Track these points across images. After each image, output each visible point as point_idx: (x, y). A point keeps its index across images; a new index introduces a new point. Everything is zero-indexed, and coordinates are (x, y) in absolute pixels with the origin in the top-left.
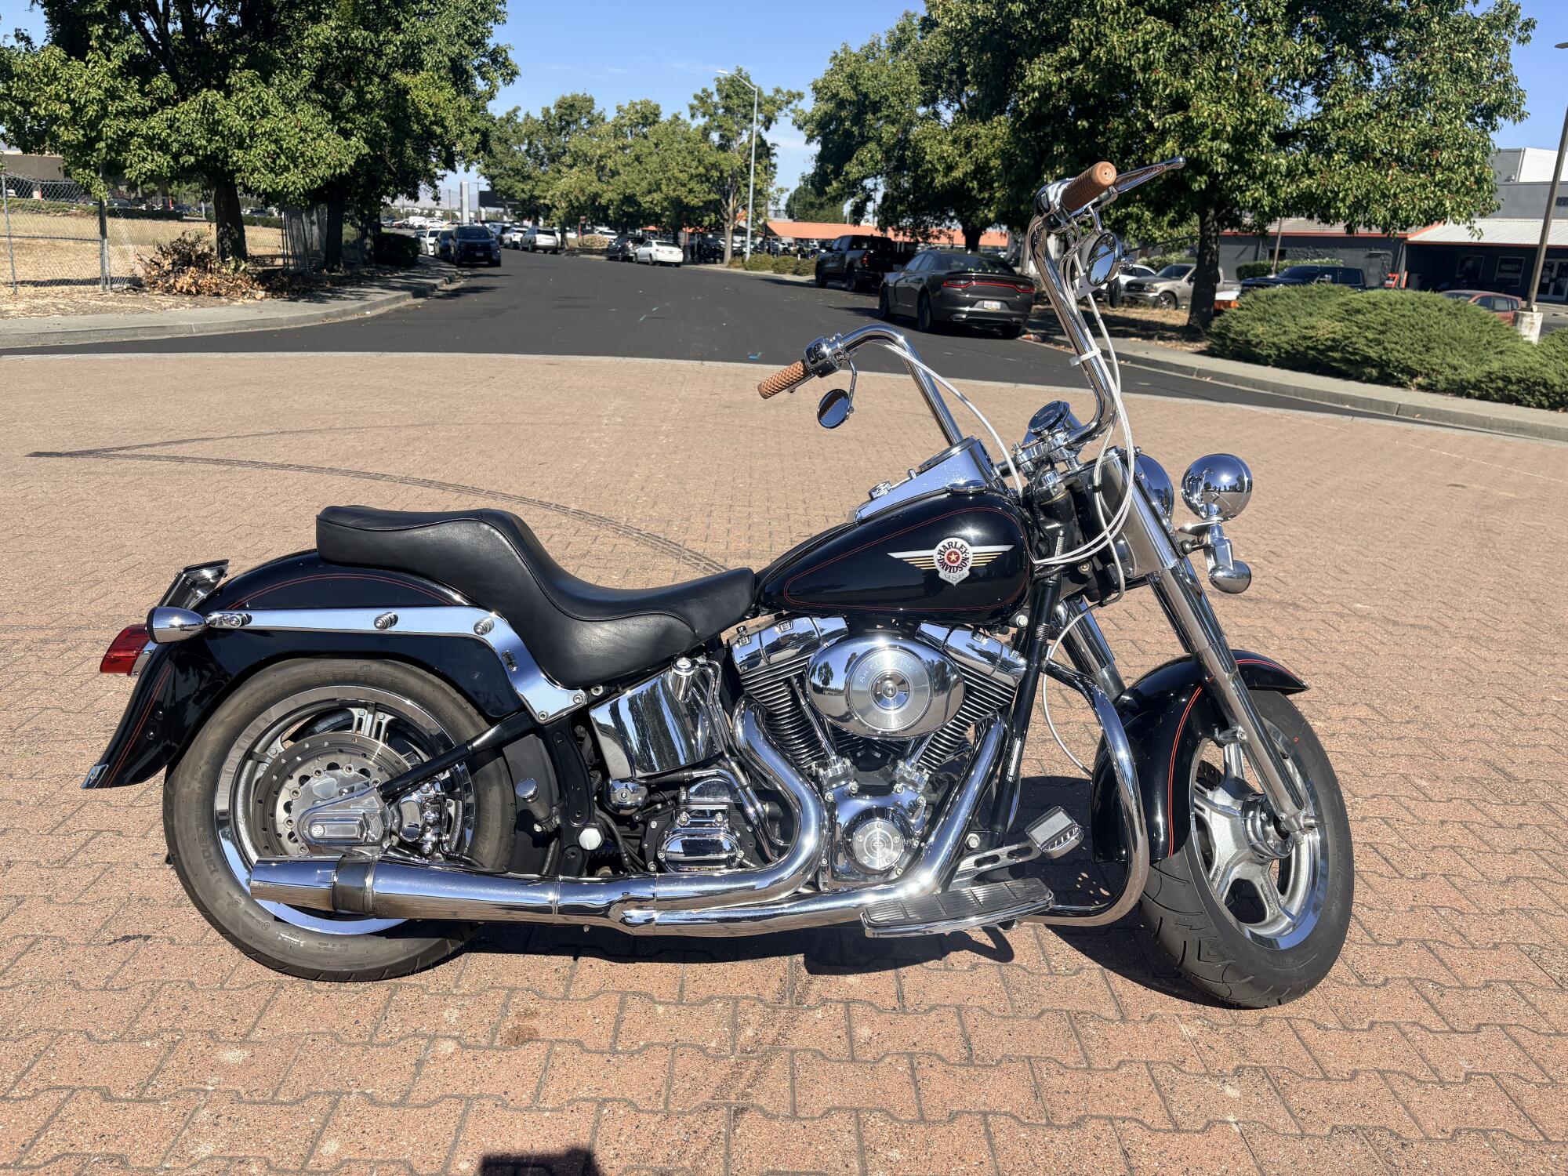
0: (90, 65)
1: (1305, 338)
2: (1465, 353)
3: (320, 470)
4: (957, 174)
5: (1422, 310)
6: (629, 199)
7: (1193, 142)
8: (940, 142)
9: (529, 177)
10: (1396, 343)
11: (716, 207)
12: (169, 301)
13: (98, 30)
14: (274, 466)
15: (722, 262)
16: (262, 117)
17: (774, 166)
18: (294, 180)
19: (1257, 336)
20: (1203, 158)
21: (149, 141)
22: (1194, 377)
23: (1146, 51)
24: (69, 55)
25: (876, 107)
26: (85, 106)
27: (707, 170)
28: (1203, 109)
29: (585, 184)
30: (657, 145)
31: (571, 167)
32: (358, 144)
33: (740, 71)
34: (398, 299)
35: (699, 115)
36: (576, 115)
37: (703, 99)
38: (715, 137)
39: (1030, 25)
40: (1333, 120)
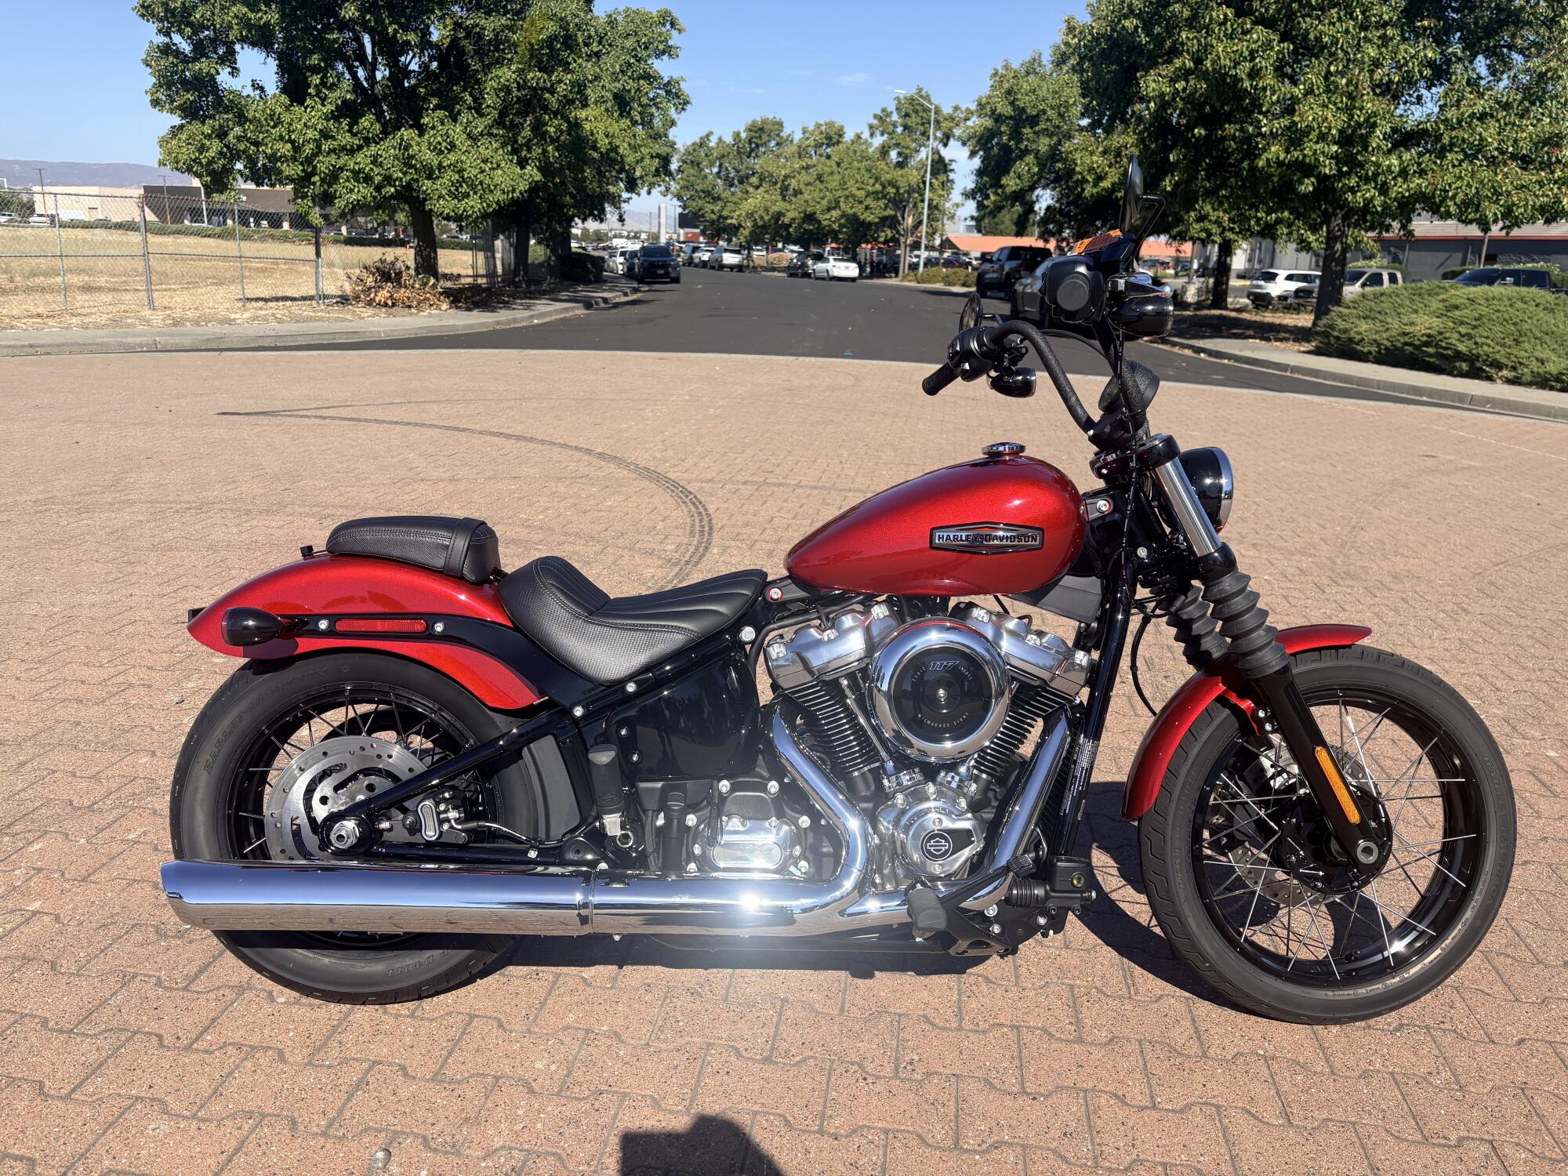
0: (309, 110)
1: (1405, 334)
2: (1556, 346)
3: (422, 425)
4: (1106, 184)
5: (1519, 305)
6: (810, 217)
7: (1300, 145)
8: (1092, 153)
9: (719, 198)
10: (1487, 338)
11: (892, 222)
12: (370, 311)
13: (316, 80)
14: (391, 423)
15: (897, 276)
16: (449, 151)
17: (952, 181)
18: (473, 204)
19: (1359, 333)
20: (1308, 160)
21: (356, 173)
22: (1288, 374)
23: (1253, 59)
24: (292, 101)
25: (1033, 121)
26: (303, 145)
27: (884, 187)
28: (1309, 114)
29: (769, 204)
30: (838, 164)
31: (757, 188)
32: (533, 173)
33: (920, 90)
34: (566, 310)
35: (878, 133)
36: (765, 138)
37: (882, 118)
38: (893, 154)
39: (1144, 39)
40: (1447, 120)
